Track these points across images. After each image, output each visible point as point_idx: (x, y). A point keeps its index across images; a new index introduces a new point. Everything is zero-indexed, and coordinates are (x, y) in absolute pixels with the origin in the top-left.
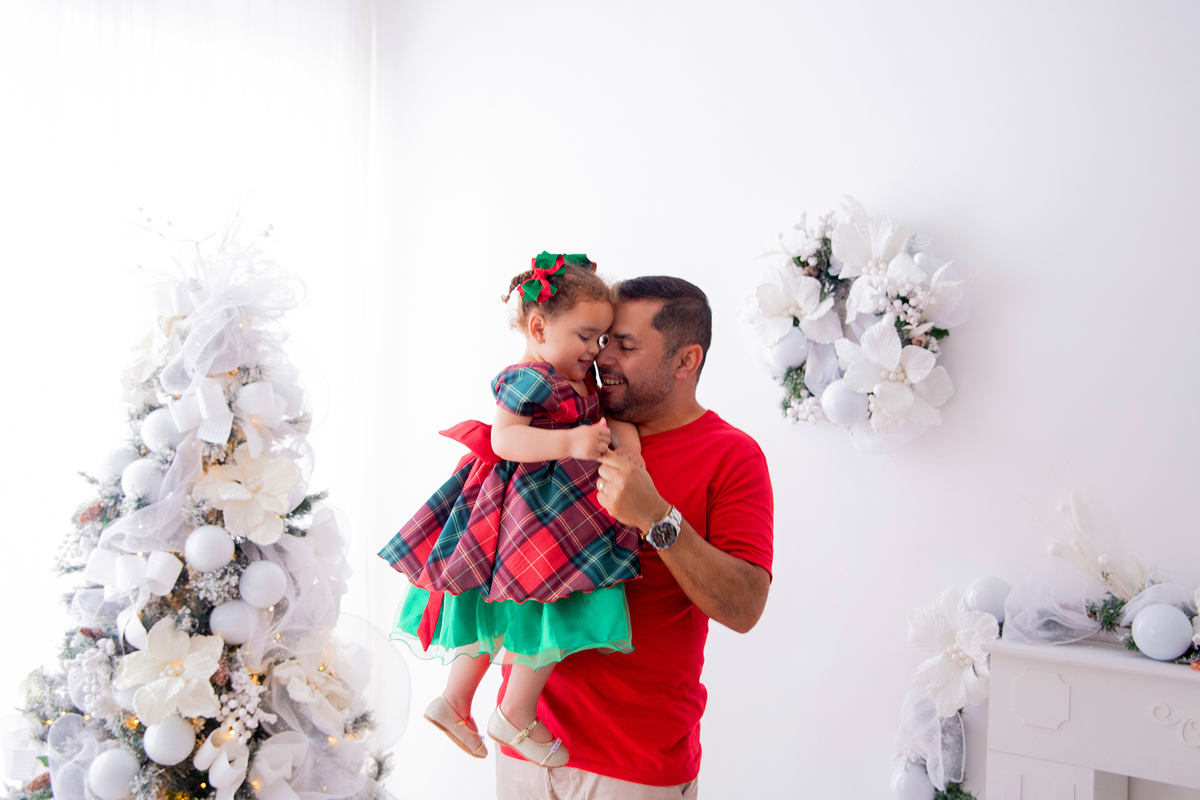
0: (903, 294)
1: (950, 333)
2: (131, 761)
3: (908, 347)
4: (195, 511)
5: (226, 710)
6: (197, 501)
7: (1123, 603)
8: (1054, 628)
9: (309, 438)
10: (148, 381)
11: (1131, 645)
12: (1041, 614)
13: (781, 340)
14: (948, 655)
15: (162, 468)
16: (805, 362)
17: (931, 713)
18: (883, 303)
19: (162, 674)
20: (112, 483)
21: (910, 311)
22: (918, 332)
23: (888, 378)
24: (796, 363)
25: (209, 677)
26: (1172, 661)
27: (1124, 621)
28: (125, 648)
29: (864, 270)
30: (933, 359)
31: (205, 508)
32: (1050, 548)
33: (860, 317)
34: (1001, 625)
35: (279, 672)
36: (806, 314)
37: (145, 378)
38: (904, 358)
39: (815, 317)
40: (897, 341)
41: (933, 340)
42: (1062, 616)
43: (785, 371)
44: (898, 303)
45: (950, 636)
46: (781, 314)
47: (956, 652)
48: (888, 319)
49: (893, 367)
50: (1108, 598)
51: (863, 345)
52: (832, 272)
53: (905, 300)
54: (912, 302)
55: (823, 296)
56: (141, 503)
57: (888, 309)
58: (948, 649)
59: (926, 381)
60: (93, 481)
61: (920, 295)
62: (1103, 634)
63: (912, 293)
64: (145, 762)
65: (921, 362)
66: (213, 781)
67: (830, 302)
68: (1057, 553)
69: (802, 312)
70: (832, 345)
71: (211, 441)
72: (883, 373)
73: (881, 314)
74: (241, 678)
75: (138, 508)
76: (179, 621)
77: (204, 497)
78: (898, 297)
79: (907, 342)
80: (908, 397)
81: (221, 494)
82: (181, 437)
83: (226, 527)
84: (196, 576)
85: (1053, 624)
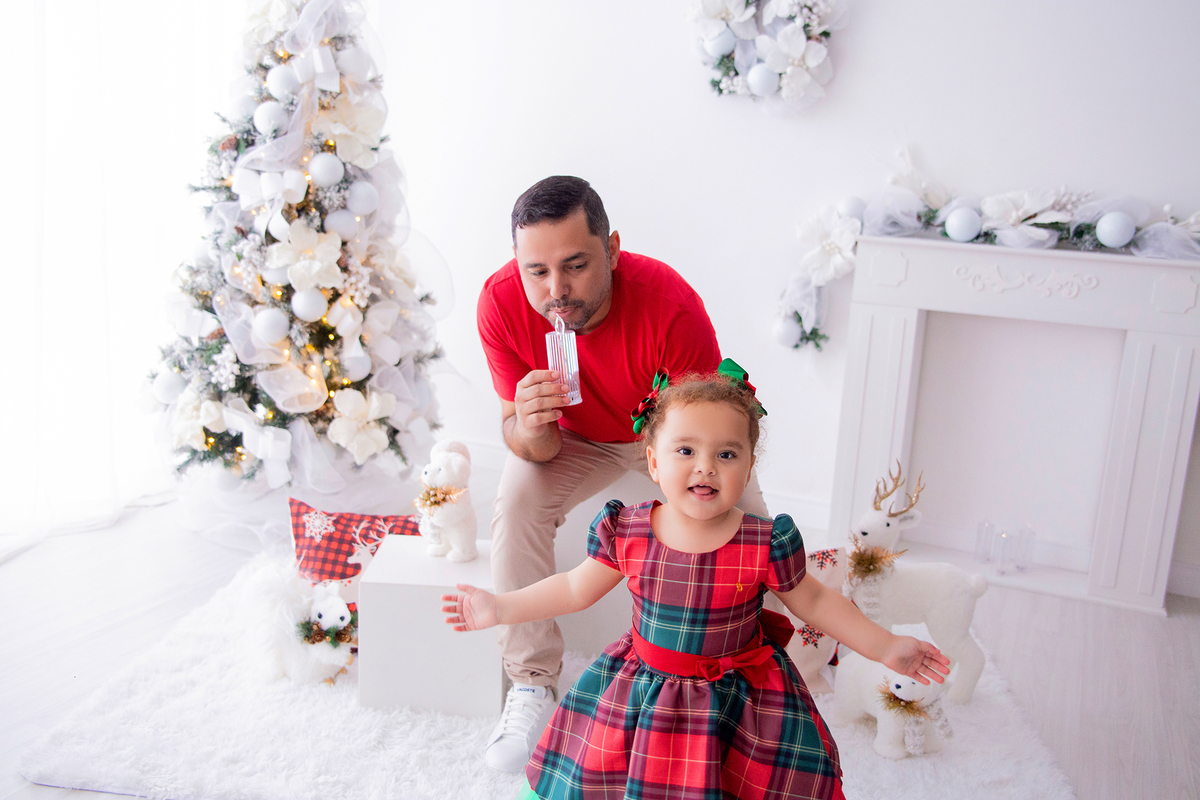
0: (809, 4)
1: (832, 35)
2: (284, 319)
3: (810, 42)
4: (316, 142)
5: (347, 285)
6: (316, 134)
7: (937, 211)
8: (894, 226)
9: (383, 92)
10: (272, 42)
11: (945, 234)
12: (889, 217)
13: (719, 35)
14: (824, 247)
15: (291, 108)
16: (733, 52)
17: (808, 283)
18: (796, 9)
19: (301, 258)
20: (246, 120)
21: (813, 17)
22: (816, 30)
23: (793, 64)
24: (727, 52)
25: (337, 261)
26: (972, 241)
27: (938, 221)
28: (270, 239)
30: (824, 52)
31: (323, 139)
32: (890, 179)
33: (777, 20)
34: (862, 224)
35: (373, 260)
36: (733, 17)
37: (267, 39)
38: (807, 49)
39: (742, 19)
40: (804, 37)
41: (823, 38)
42: (903, 220)
43: (720, 58)
44: (806, 11)
45: (827, 235)
46: (716, 17)
47: (830, 245)
48: (799, 22)
49: (798, 56)
50: (926, 209)
51: (779, 40)
53: (810, 9)
54: (815, 10)
55: (747, 3)
56: (276, 133)
57: (798, 15)
58: (825, 243)
59: (818, 67)
60: (224, 120)
61: (822, 5)
62: (923, 231)
63: (815, 4)
64: (293, 319)
65: (818, 53)
66: (340, 332)
67: (752, 10)
68: (895, 182)
69: (731, 17)
70: (753, 41)
71: (325, 88)
72: (790, 61)
73: (791, 18)
74: (355, 263)
75: (275, 137)
76: (311, 220)
77: (321, 132)
78: (805, 6)
79: (809, 38)
80: (807, 78)
81: (333, 130)
82: (302, 85)
83: (338, 154)
84: (317, 190)
85: (895, 224)
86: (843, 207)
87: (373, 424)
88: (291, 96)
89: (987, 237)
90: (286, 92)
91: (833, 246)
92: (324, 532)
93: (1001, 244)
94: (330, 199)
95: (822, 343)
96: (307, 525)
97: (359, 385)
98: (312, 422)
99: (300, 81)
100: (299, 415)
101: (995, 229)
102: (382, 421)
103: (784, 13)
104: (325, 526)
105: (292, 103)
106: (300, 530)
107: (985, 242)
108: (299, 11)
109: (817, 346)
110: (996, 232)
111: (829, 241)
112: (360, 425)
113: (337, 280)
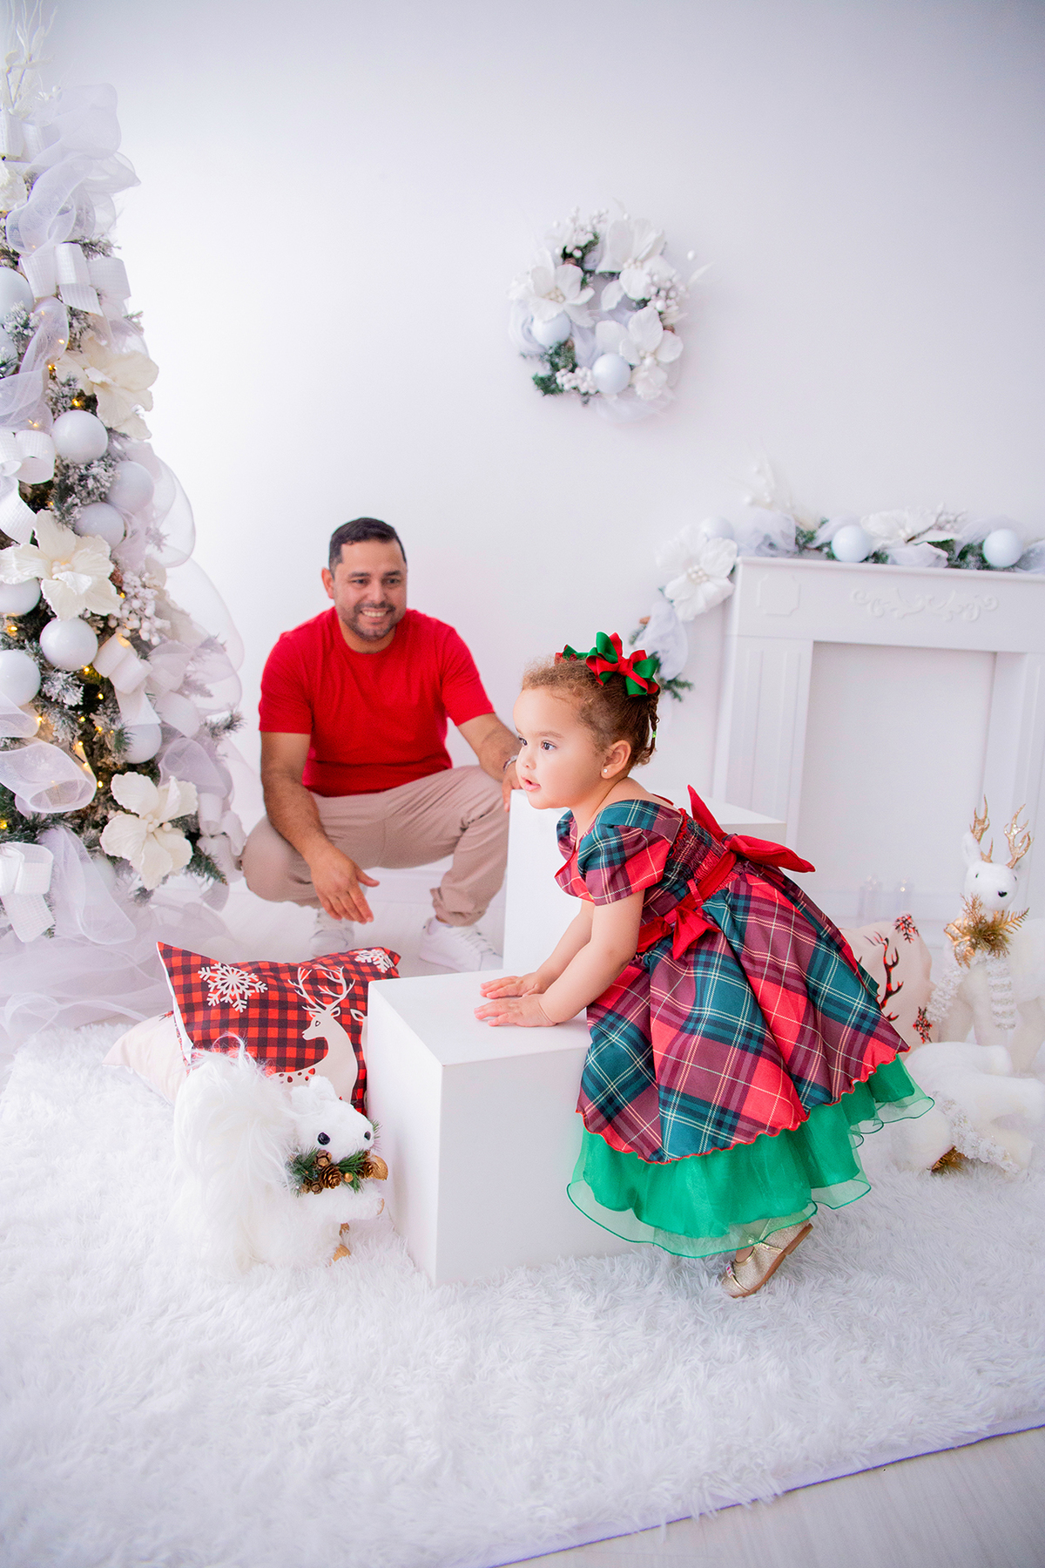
0: (668, 286)
3: (666, 331)
4: (65, 390)
5: (125, 612)
6: (64, 380)
11: (831, 556)
12: (767, 537)
14: (689, 576)
16: (572, 340)
18: (651, 292)
24: (564, 339)
25: (109, 575)
26: (862, 562)
27: (819, 543)
29: (625, 266)
30: (678, 347)
31: (77, 386)
32: (747, 499)
33: (622, 305)
34: (738, 545)
36: (566, 299)
38: (662, 341)
39: (577, 303)
40: (660, 326)
42: (778, 540)
43: (555, 346)
45: (693, 561)
46: (544, 297)
47: (697, 572)
48: (654, 308)
49: (652, 349)
51: (630, 326)
52: (588, 266)
55: (584, 284)
57: (653, 299)
58: (690, 570)
61: (682, 288)
64: (46, 666)
65: (671, 350)
67: (589, 293)
68: (753, 503)
69: (562, 299)
70: (594, 328)
73: (644, 303)
74: (131, 581)
77: (72, 375)
78: (663, 288)
79: (664, 327)
80: (661, 375)
81: (89, 378)
82: (41, 300)
83: (98, 415)
84: (67, 467)
85: (771, 545)
86: (707, 527)
87: (168, 826)
88: (24, 313)
89: (877, 557)
90: (16, 308)
91: (700, 573)
92: (248, 993)
93: (894, 563)
94: (95, 478)
95: (682, 692)
96: (212, 985)
97: (149, 769)
98: (78, 829)
99: (37, 294)
100: (58, 819)
101: (886, 548)
102: (180, 822)
103: (637, 295)
104: (247, 983)
105: (26, 326)
106: (197, 997)
107: (876, 562)
108: (31, 181)
109: (676, 695)
110: (888, 552)
111: (696, 568)
112: (152, 828)
113: (110, 605)
